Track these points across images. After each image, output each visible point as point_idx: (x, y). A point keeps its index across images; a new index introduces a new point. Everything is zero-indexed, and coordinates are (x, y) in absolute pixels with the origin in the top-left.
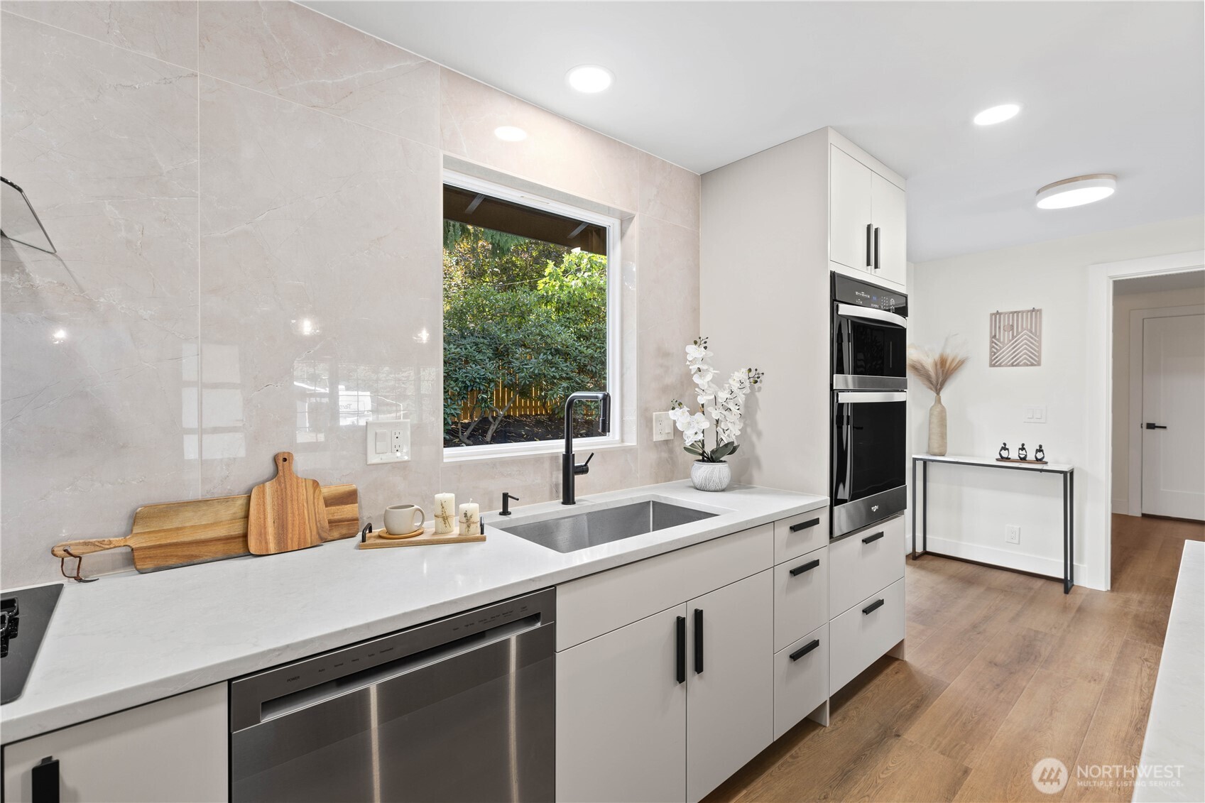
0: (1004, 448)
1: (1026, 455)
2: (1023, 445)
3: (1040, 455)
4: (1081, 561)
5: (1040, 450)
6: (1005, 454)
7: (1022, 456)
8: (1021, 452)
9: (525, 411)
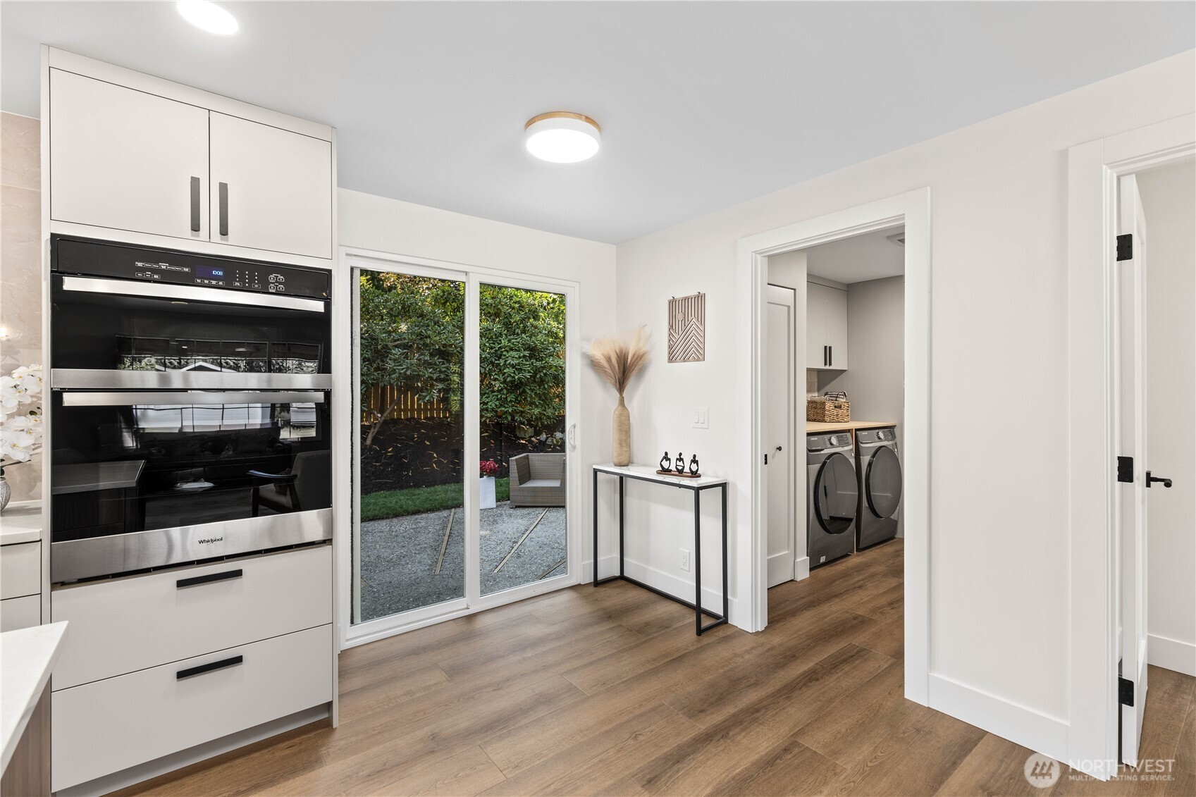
0: (666, 458)
1: (684, 467)
2: (680, 454)
3: (694, 467)
4: (734, 595)
5: (694, 461)
6: (666, 464)
7: (680, 468)
8: (678, 463)
9: (432, 413)
